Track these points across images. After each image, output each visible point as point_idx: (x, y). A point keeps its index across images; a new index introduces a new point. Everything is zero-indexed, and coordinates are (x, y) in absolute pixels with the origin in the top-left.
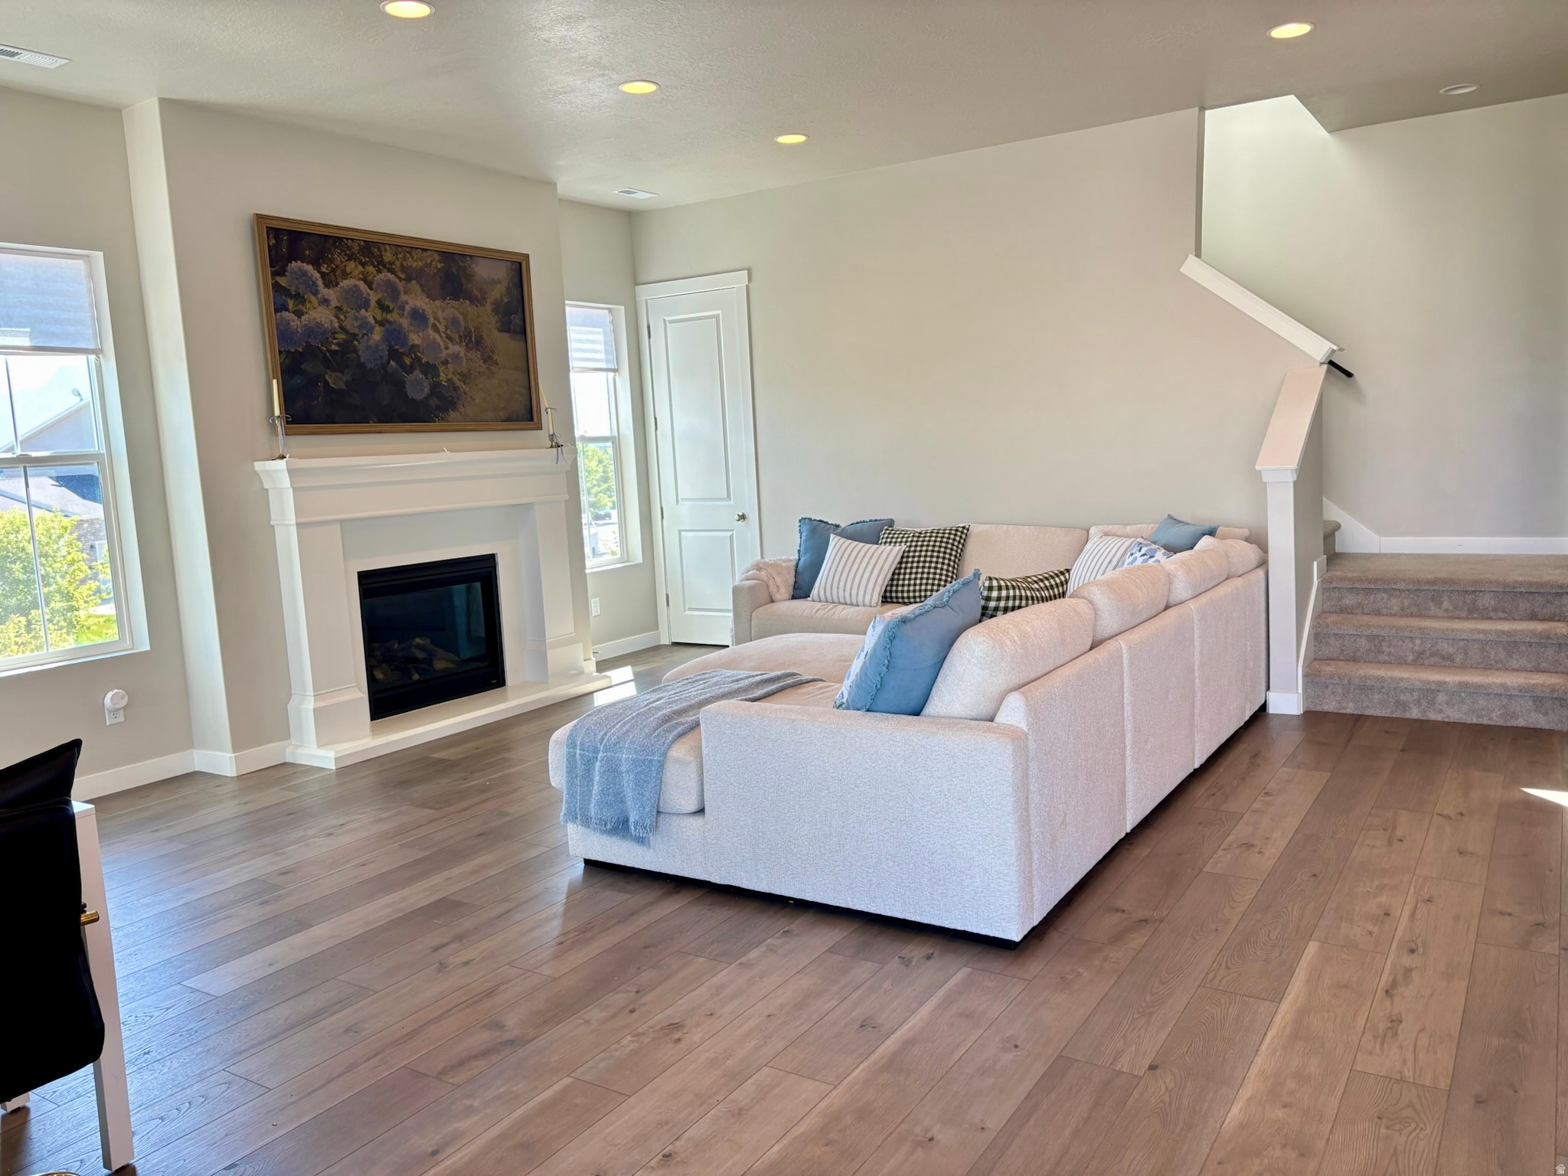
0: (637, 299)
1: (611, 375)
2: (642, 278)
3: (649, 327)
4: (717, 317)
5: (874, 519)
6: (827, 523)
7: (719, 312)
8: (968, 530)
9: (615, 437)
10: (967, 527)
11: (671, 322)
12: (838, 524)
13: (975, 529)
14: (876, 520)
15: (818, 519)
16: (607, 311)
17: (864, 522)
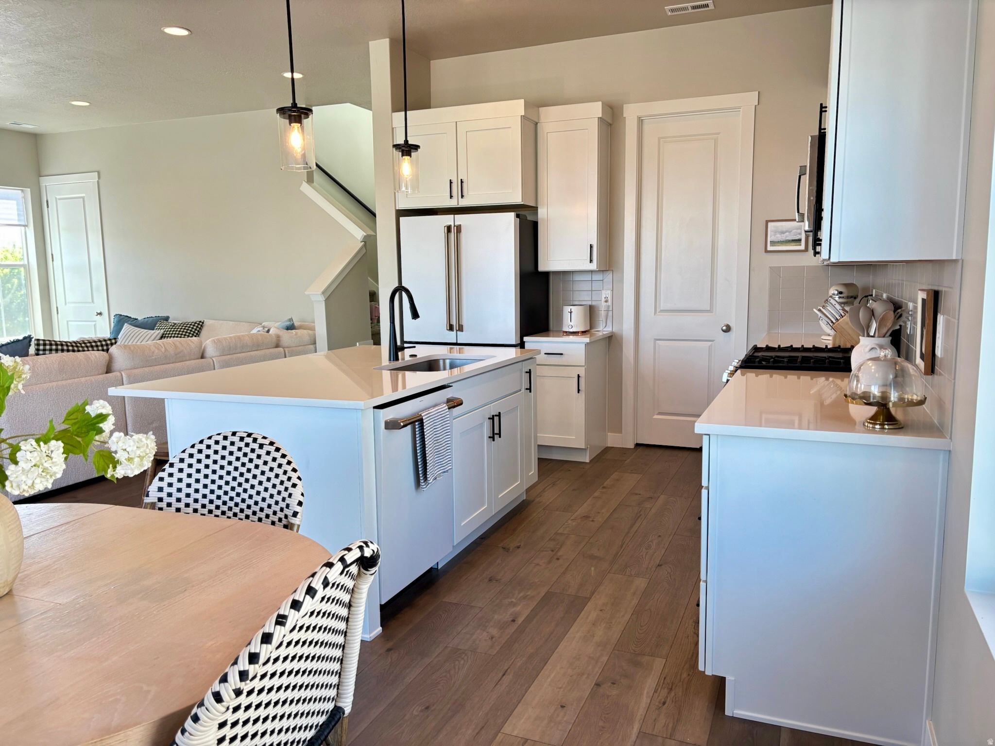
0: (41, 185)
1: (23, 228)
2: (44, 173)
3: (47, 201)
4: (83, 198)
5: (157, 316)
6: (130, 317)
7: (84, 195)
8: (203, 323)
9: (26, 265)
10: (202, 321)
11: (60, 199)
12: (136, 318)
13: (208, 322)
14: (159, 317)
15: (125, 315)
16: (20, 191)
17: (152, 317)
